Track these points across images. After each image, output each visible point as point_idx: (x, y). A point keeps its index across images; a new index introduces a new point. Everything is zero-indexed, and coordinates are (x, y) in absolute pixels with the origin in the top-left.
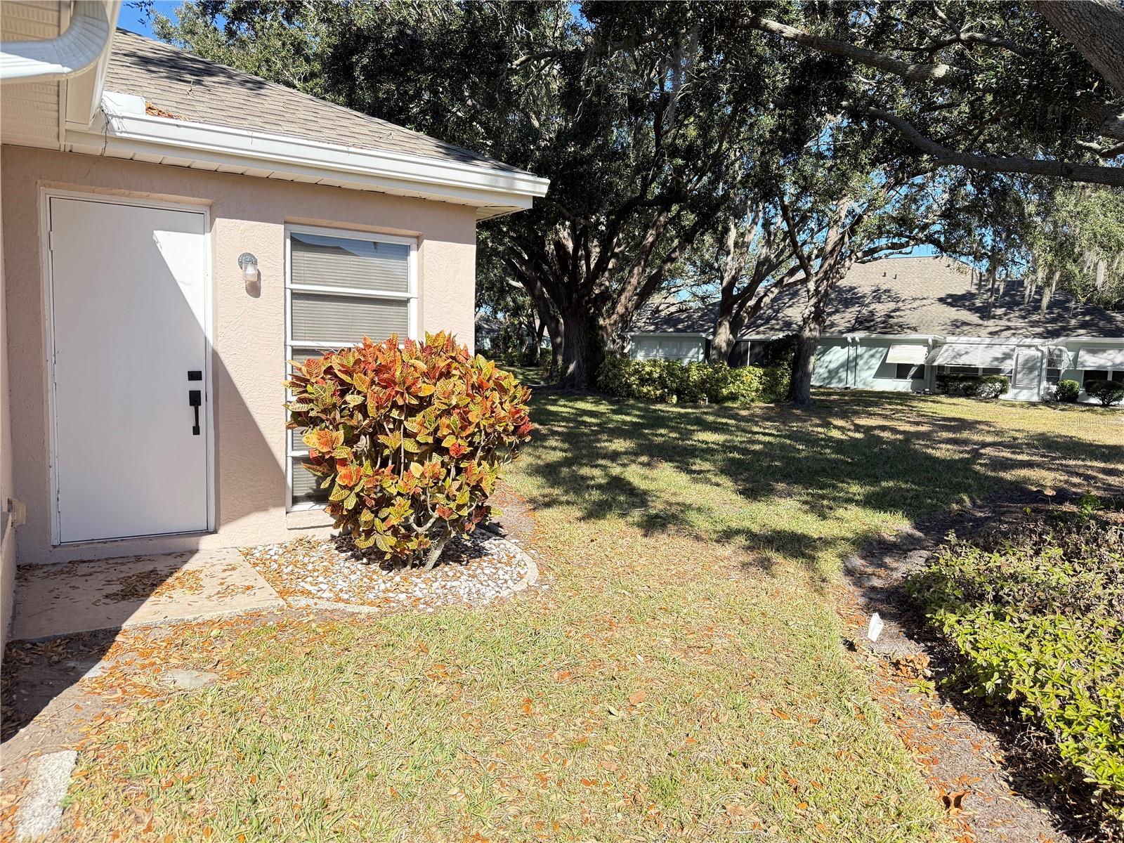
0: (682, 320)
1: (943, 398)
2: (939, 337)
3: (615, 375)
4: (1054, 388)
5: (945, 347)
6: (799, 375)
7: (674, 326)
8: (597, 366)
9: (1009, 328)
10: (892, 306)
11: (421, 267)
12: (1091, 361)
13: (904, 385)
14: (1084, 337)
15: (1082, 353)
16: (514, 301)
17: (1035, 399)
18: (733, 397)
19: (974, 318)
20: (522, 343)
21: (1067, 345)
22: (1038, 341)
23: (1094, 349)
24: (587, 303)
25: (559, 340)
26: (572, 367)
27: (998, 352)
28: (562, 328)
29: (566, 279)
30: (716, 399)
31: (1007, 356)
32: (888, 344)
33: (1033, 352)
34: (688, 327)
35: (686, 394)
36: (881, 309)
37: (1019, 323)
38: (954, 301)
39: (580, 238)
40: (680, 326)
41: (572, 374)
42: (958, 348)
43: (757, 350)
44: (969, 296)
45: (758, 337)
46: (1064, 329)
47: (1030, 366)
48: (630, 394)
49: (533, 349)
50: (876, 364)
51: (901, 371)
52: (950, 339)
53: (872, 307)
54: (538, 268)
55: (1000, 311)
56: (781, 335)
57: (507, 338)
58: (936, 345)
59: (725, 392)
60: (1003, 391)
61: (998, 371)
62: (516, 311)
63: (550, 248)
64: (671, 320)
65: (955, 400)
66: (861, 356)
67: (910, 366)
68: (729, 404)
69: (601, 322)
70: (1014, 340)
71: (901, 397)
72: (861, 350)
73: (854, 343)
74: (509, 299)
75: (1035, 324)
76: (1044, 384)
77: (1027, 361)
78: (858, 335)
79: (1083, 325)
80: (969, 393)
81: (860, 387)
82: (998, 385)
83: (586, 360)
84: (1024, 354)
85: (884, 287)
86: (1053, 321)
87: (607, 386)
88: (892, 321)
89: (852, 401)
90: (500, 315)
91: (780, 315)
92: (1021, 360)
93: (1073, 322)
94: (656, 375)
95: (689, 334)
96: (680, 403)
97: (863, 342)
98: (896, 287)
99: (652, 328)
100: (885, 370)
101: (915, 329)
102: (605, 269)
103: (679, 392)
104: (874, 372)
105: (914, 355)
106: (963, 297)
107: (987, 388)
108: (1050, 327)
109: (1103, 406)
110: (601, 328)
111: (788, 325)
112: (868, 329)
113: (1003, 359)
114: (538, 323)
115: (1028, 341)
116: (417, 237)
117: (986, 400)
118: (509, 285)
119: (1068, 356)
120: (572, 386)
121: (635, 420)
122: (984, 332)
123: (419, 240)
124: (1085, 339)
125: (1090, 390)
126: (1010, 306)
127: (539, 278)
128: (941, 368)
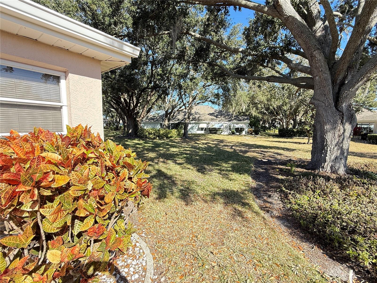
0: (155, 119)
1: (211, 134)
2: (209, 122)
3: (142, 133)
4: (230, 132)
5: (210, 124)
6: (186, 131)
7: (153, 120)
8: (137, 131)
9: (222, 120)
10: (199, 115)
11: (68, 88)
12: (237, 126)
13: (203, 132)
14: (235, 121)
15: (235, 124)
16: (112, 114)
17: (227, 134)
18: (171, 137)
19: (215, 118)
20: (114, 125)
21: (232, 123)
22: (227, 122)
23: (237, 124)
24: (133, 114)
25: (126, 124)
26: (130, 131)
27: (220, 125)
28: (126, 121)
29: (127, 108)
30: (167, 138)
31: (222, 125)
32: (199, 124)
33: (226, 124)
34: (156, 120)
35: (161, 137)
36: (197, 116)
37: (223, 119)
38: (211, 114)
39: (131, 97)
40: (155, 120)
41: (130, 133)
42: (213, 124)
43: (173, 125)
44: (213, 113)
45: (173, 122)
46: (231, 120)
47: (226, 127)
48: (146, 137)
49: (117, 126)
50: (197, 127)
51: (202, 129)
52: (211, 122)
53: (195, 116)
54: (119, 105)
55: (219, 116)
56: (177, 122)
57: (110, 124)
58: (208, 124)
59: (169, 136)
60: (222, 133)
61: (220, 128)
62: (112, 117)
63: (122, 100)
64: (152, 119)
65: (213, 135)
66: (194, 126)
67: (203, 128)
68: (171, 139)
69: (137, 119)
70: (223, 122)
71: (203, 134)
72: (194, 125)
73: (192, 123)
74: (110, 114)
75: (226, 119)
76: (229, 131)
77: (226, 126)
78: (193, 122)
79: (235, 119)
80: (215, 133)
81: (194, 133)
82: (221, 131)
83: (134, 129)
84: (225, 125)
85: (197, 112)
86: (229, 118)
87: (140, 136)
88: (199, 119)
89: (195, 136)
90: (108, 118)
91: (177, 117)
92: (224, 126)
93: (233, 118)
94: (153, 132)
95: (157, 122)
96: (160, 139)
97: (194, 123)
98: (199, 111)
99: (148, 120)
100: (199, 129)
101: (204, 120)
102: (138, 106)
103: (158, 136)
104: (196, 129)
105: (204, 126)
106: (212, 114)
107: (218, 132)
108: (229, 119)
109: (240, 135)
110: (138, 121)
111: (179, 120)
112: (195, 120)
113: (221, 126)
114: (118, 120)
115: (225, 122)
116: (65, 72)
117: (218, 134)
118: (110, 110)
119: (232, 125)
120: (131, 136)
121: (151, 145)
122: (217, 121)
123: (66, 73)
124: (235, 122)
125: (237, 131)
126: (221, 115)
127: (119, 108)
128: (210, 128)
